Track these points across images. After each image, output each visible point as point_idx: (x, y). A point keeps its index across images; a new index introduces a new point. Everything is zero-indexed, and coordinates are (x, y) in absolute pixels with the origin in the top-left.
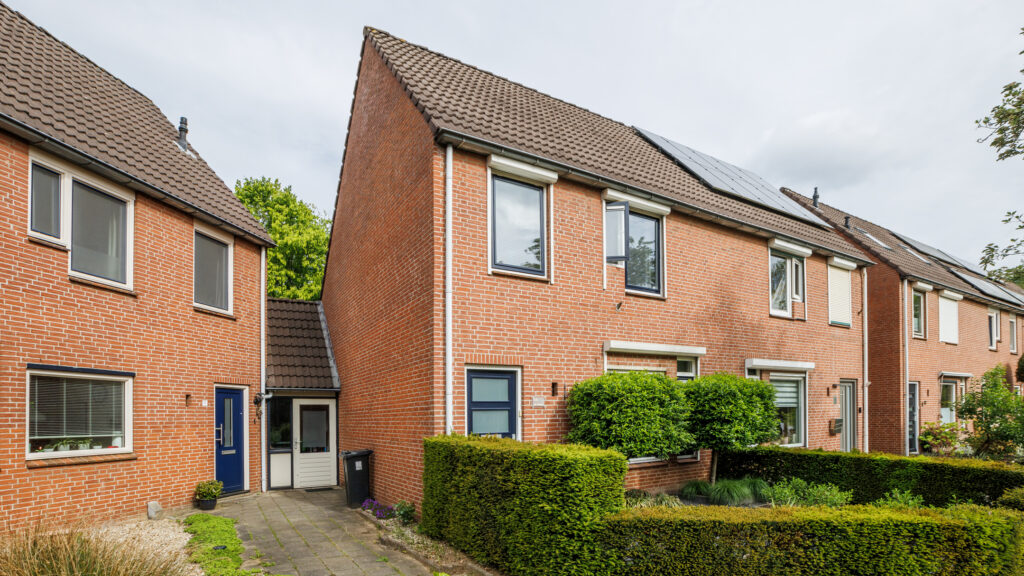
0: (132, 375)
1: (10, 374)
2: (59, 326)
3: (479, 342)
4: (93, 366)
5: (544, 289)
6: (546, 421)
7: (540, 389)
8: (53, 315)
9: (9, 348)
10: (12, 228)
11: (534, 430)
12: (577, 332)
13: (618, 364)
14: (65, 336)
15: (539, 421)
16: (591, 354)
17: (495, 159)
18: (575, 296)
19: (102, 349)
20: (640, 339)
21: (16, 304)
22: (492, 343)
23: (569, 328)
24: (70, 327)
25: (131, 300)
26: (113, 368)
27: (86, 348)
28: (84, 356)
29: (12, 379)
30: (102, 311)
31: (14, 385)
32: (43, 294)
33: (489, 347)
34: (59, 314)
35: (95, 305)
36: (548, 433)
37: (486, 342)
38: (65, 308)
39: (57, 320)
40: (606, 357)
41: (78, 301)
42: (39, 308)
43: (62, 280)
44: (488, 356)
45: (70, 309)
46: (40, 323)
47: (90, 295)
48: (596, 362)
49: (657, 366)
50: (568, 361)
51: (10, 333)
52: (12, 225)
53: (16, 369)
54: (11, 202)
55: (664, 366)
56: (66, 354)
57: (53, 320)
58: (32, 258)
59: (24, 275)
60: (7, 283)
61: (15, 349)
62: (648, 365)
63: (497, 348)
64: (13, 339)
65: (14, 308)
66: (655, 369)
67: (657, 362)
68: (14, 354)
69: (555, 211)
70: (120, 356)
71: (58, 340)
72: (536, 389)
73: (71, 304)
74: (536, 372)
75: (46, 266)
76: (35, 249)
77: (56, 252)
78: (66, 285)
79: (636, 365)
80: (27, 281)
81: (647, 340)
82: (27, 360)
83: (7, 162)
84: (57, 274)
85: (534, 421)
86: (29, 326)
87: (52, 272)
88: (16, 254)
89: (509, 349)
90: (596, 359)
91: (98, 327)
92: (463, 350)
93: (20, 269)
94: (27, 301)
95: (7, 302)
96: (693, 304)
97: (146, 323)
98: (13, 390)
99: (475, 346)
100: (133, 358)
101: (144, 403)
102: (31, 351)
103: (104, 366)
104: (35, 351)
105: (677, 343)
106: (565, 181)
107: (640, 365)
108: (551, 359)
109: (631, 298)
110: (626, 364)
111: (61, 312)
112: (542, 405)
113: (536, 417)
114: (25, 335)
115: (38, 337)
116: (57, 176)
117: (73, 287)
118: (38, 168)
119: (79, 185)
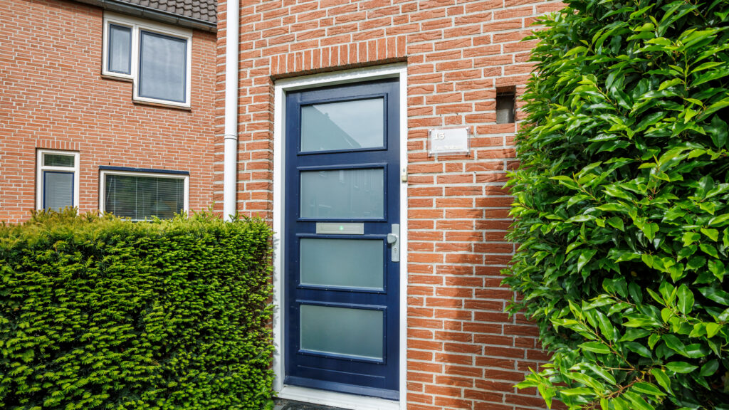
0: (187, 174)
1: (87, 174)
2: (125, 137)
3: (297, 28)
4: (151, 167)
6: (478, 190)
7: (457, 109)
8: (119, 130)
9: (86, 155)
10: (89, 71)
11: (437, 214)
14: (129, 145)
15: (451, 192)
19: (160, 154)
21: (92, 123)
22: (326, 23)
24: (133, 138)
25: (185, 114)
26: (168, 168)
27: (146, 153)
28: (144, 160)
29: (88, 177)
30: (160, 124)
31: (90, 181)
32: (111, 116)
33: (321, 34)
34: (124, 129)
35: (153, 120)
36: (483, 225)
37: (315, 25)
38: (130, 124)
39: (122, 134)
41: (140, 119)
42: (109, 125)
43: (127, 103)
44: (317, 53)
45: (134, 125)
46: (109, 136)
47: (150, 113)
51: (87, 145)
52: (89, 69)
53: (90, 170)
54: (89, 52)
56: (129, 159)
57: (120, 133)
58: (104, 90)
59: (97, 103)
60: (85, 110)
61: (90, 156)
63: (337, 30)
64: (89, 148)
65: (90, 127)
68: (89, 159)
70: (175, 159)
71: (123, 148)
72: (442, 110)
73: (134, 121)
74: (443, 67)
75: (115, 95)
76: (106, 83)
77: (122, 84)
78: (130, 107)
80: (100, 107)
82: (99, 163)
83: (86, 25)
84: (123, 99)
85: (437, 192)
86: (101, 139)
87: (119, 99)
88: (92, 88)
89: (367, 26)
91: (157, 137)
92: (267, 52)
93: (95, 99)
94: (99, 121)
95: (85, 123)
97: (199, 132)
98: (88, 185)
99: (291, 39)
100: (187, 160)
101: (197, 196)
102: (102, 156)
103: (161, 167)
104: (105, 157)
111: (126, 127)
112: (464, 148)
113: (442, 180)
114: (98, 145)
115: (107, 146)
116: (129, 29)
117: (136, 108)
118: (112, 26)
119: (143, 32)
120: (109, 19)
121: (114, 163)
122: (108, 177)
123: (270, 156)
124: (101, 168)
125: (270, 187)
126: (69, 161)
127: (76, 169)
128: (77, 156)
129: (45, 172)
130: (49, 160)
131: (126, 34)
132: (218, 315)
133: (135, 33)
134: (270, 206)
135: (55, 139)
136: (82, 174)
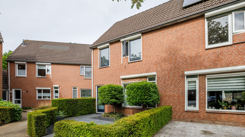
3: (97, 81)
5: (108, 68)
12: (115, 76)
13: (126, 81)
16: (118, 80)
17: (98, 47)
18: (115, 68)
19: (88, 86)
20: (132, 74)
23: (113, 75)
30: (88, 82)
32: (81, 81)
33: (99, 82)
38: (84, 82)
39: (83, 84)
40: (122, 80)
44: (99, 84)
47: (87, 80)
48: (120, 82)
49: (139, 80)
50: (113, 82)
51: (78, 86)
52: (78, 74)
55: (141, 80)
60: (78, 81)
62: (136, 81)
66: (138, 81)
67: (139, 79)
69: (110, 51)
79: (131, 81)
81: (135, 74)
83: (78, 68)
87: (82, 78)
88: (79, 77)
89: (102, 82)
90: (120, 81)
92: (95, 83)
96: (154, 58)
98: (79, 92)
105: (147, 72)
106: (111, 43)
107: (133, 81)
108: (110, 83)
109: (130, 64)
110: (128, 81)
115: (81, 86)
116: (83, 67)
117: (85, 80)
118: (81, 67)
119: (85, 67)
120: (81, 66)
121: (82, 88)
122: (81, 90)
123: (96, 92)
124: (80, 89)
125: (96, 95)
126: (76, 88)
127: (77, 89)
128: (77, 88)
129: (73, 90)
130: (74, 88)
131: (83, 68)
132: (91, 104)
133: (84, 67)
134: (96, 96)
135: (74, 85)
136: (78, 90)
